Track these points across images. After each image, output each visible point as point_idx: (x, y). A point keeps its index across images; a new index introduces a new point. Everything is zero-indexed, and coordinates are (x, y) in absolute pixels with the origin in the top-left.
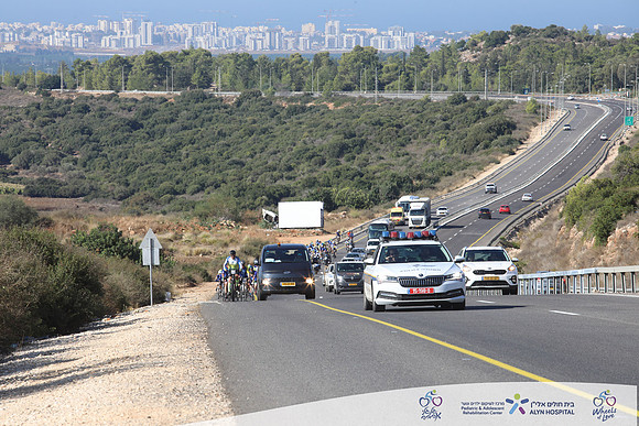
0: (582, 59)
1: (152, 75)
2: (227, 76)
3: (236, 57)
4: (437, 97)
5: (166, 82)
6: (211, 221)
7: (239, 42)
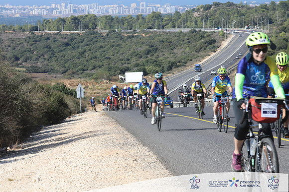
0: (241, 15)
1: (73, 25)
2: (103, 24)
3: (106, 17)
4: (185, 31)
5: (79, 27)
6: (99, 81)
7: (106, 11)
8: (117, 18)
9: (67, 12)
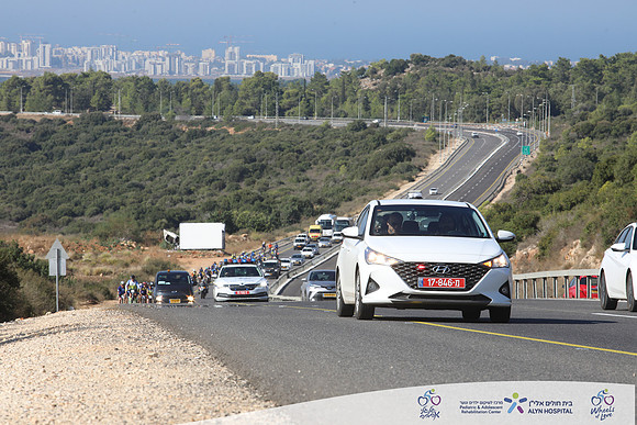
0: (479, 89)
1: (50, 97)
2: (127, 98)
3: (136, 80)
4: (337, 124)
5: (65, 103)
6: (111, 242)
7: (138, 66)
8: (165, 84)
9: (35, 62)
